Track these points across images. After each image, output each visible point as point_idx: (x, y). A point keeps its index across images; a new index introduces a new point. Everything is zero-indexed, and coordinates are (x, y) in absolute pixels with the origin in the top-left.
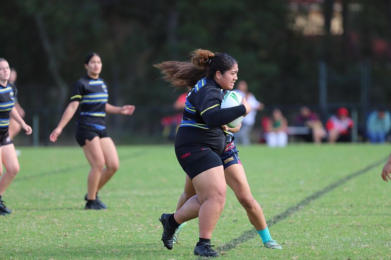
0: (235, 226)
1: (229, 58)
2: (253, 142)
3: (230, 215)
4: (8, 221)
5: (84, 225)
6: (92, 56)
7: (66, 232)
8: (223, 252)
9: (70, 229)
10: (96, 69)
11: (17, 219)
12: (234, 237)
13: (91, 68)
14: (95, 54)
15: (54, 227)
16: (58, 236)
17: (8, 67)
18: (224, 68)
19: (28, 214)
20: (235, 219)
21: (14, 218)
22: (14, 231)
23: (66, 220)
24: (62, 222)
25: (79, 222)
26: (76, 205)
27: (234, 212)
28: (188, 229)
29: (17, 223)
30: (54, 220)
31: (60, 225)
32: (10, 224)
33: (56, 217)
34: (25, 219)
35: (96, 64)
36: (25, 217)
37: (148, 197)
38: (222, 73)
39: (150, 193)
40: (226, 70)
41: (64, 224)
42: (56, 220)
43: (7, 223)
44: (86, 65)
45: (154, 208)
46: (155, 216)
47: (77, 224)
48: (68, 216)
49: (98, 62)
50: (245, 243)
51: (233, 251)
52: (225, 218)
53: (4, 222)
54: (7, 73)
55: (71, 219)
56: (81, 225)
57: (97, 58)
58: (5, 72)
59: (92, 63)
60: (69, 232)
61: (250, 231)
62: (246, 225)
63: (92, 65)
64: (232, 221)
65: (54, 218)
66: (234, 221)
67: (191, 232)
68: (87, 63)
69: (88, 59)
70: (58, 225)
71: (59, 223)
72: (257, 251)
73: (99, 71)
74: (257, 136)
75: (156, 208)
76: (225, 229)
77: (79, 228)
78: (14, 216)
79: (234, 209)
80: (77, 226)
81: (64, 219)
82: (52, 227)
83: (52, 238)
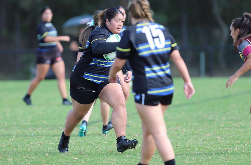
4: (180, 138)
5: (242, 141)
7: (227, 147)
9: (230, 144)
11: (187, 136)
16: (220, 150)
19: (196, 132)
21: (185, 135)
22: (184, 146)
25: (238, 139)
26: (235, 125)
29: (187, 140)
30: (218, 137)
31: (222, 141)
32: (181, 140)
33: (219, 135)
34: (194, 136)
36: (193, 134)
38: (110, 21)
41: (225, 141)
42: (219, 138)
43: (179, 140)
47: (236, 140)
48: (229, 134)
55: (231, 136)
56: (239, 141)
60: (230, 147)
70: (220, 141)
77: (238, 144)
78: (185, 134)
80: (236, 142)
81: (226, 136)
82: (216, 143)
83: (215, 152)
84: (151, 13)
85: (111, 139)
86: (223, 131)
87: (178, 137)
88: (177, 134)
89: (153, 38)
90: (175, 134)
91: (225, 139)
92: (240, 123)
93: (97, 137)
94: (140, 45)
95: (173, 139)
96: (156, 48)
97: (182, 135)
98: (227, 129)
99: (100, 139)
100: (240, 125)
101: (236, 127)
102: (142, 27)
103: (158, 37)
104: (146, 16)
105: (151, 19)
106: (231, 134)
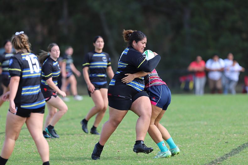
0: (227, 146)
1: (141, 34)
2: (238, 92)
3: (224, 139)
4: (82, 142)
5: (130, 145)
6: (98, 38)
7: (119, 149)
8: (219, 162)
9: (121, 147)
10: (100, 45)
11: (88, 141)
12: (226, 153)
13: (97, 45)
14: (99, 37)
15: (111, 146)
16: (114, 152)
17: (59, 50)
18: (138, 39)
19: (95, 138)
20: (226, 141)
21: (87, 140)
22: (86, 148)
23: (119, 141)
24: (116, 143)
25: (128, 143)
26: (125, 132)
27: (226, 137)
28: (197, 148)
29: (88, 144)
31: (115, 145)
32: (83, 144)
33: (113, 140)
34: (93, 141)
35: (100, 43)
36: (93, 139)
37: (171, 127)
38: (137, 42)
39: (172, 125)
40: (139, 41)
41: (118, 144)
42: (113, 142)
43: (82, 144)
44: (94, 44)
45: (175, 134)
46: (175, 139)
47: (126, 144)
48: (120, 139)
49: (102, 42)
50: (233, 157)
51: (225, 162)
52: (220, 141)
53: (80, 143)
54: (58, 54)
55: (122, 141)
56: (128, 145)
57: (101, 39)
58: (57, 53)
59: (98, 42)
60: (121, 149)
61: (236, 149)
62: (234, 145)
63: (97, 43)
64: (225, 143)
65: (111, 141)
66: (226, 143)
67: (199, 150)
68: (95, 42)
69: (95, 40)
71: (114, 144)
72: (240, 162)
73: (102, 47)
74: (241, 88)
75: (176, 134)
76: (220, 148)
77: (127, 147)
78: (86, 139)
79: (226, 135)
80: (126, 146)
81: (118, 141)
82: (110, 146)
83: (110, 153)
84: (30, 45)
85: (29, 143)
86: (115, 137)
87: (81, 142)
88: (80, 139)
89: (33, 65)
90: (79, 139)
91: (117, 143)
92: (129, 131)
93: (18, 142)
94: (24, 69)
95: (77, 143)
96: (35, 73)
97: (84, 140)
98: (119, 135)
99: (20, 143)
100: (129, 132)
101: (126, 134)
102: (25, 56)
103: (35, 64)
104: (25, 47)
105: (29, 50)
106: (122, 139)
